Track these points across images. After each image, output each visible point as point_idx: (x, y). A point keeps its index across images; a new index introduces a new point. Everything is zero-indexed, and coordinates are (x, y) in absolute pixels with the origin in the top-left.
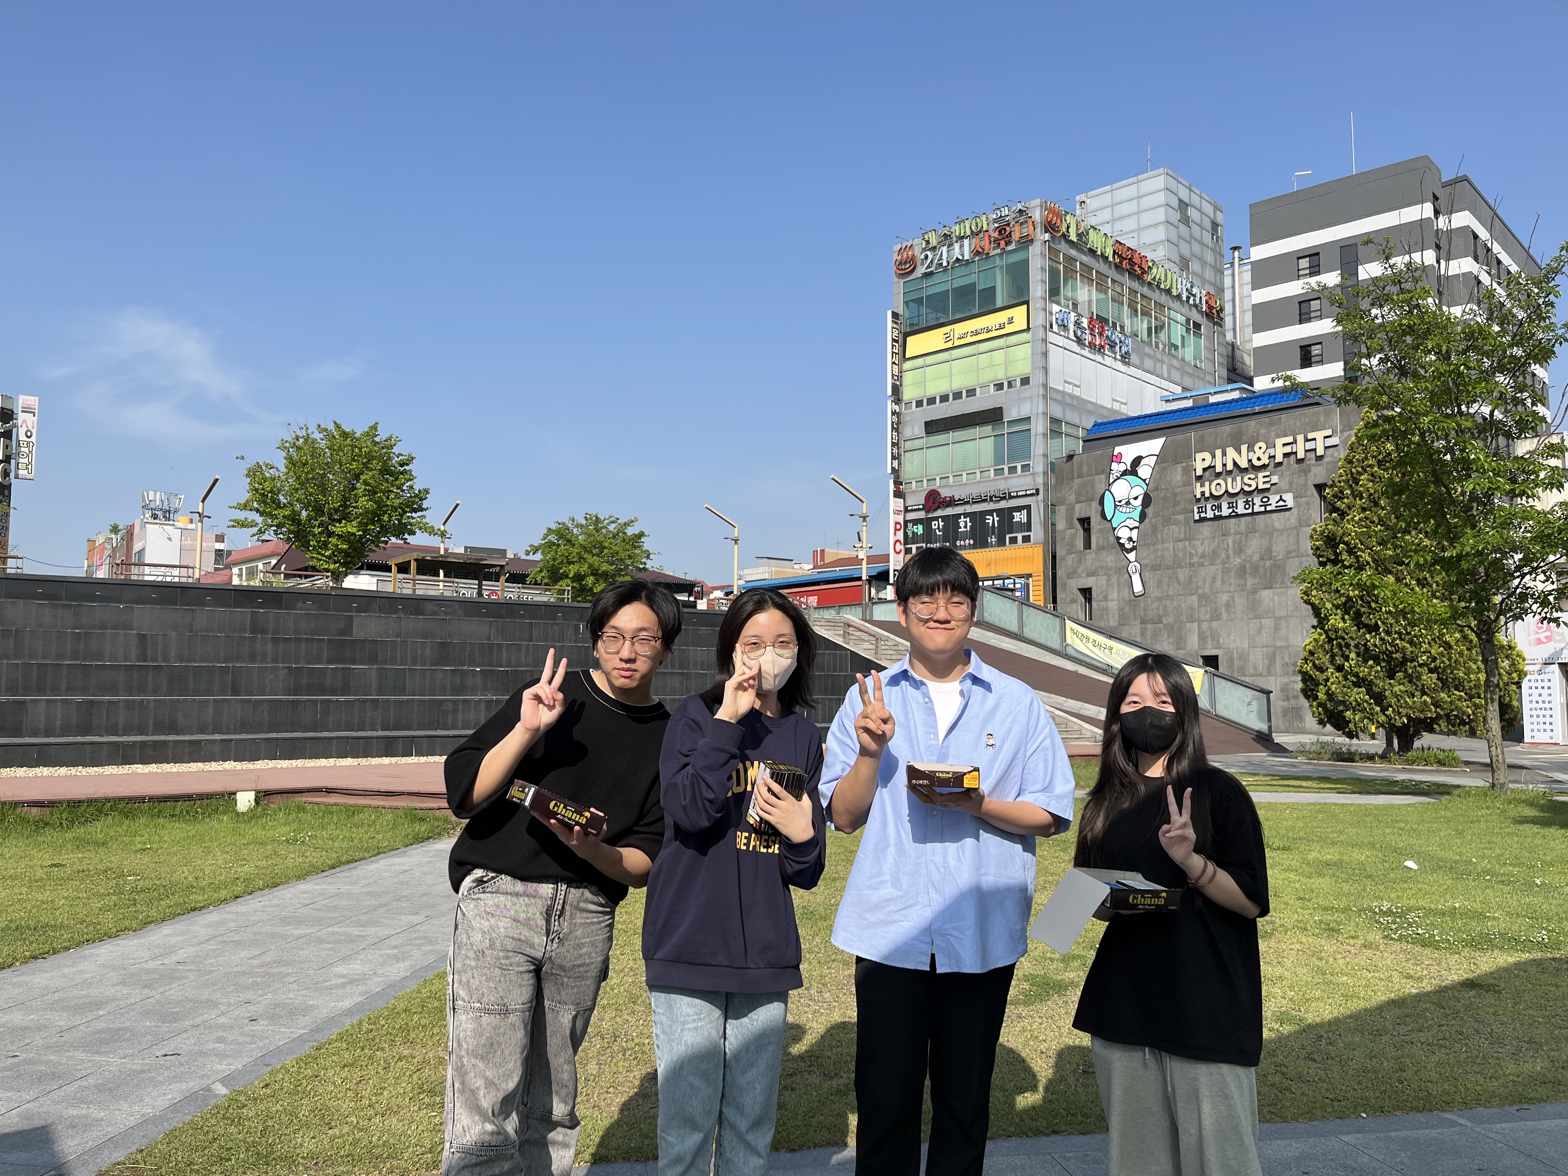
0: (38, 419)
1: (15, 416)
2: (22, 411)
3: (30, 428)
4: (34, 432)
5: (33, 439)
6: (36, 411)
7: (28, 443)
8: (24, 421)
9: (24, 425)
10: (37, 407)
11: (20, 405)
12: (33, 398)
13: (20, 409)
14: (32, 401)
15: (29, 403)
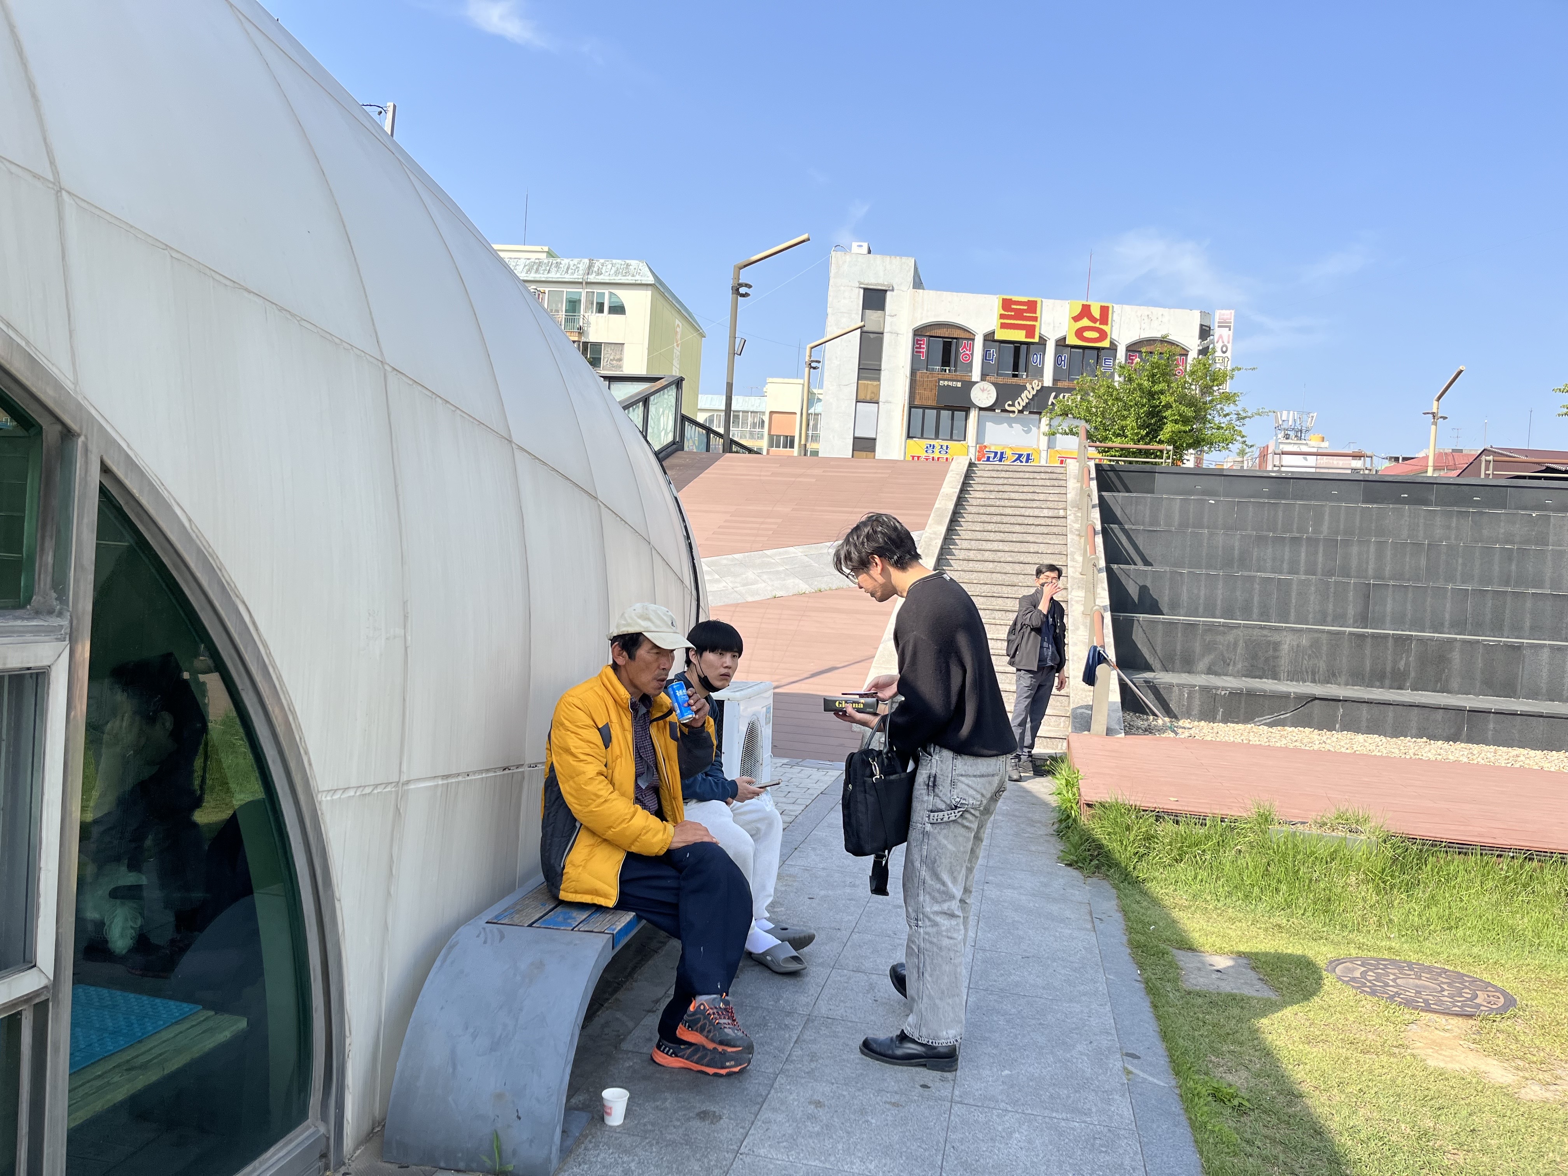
0: (1233, 333)
1: (1211, 332)
2: (1219, 327)
3: (1226, 343)
4: (1230, 346)
5: (1228, 354)
6: (1232, 325)
7: (1224, 358)
8: (1221, 337)
9: (1220, 341)
10: (1232, 321)
11: (1217, 320)
12: (1228, 312)
13: (1216, 325)
14: (1228, 314)
15: (1225, 317)
